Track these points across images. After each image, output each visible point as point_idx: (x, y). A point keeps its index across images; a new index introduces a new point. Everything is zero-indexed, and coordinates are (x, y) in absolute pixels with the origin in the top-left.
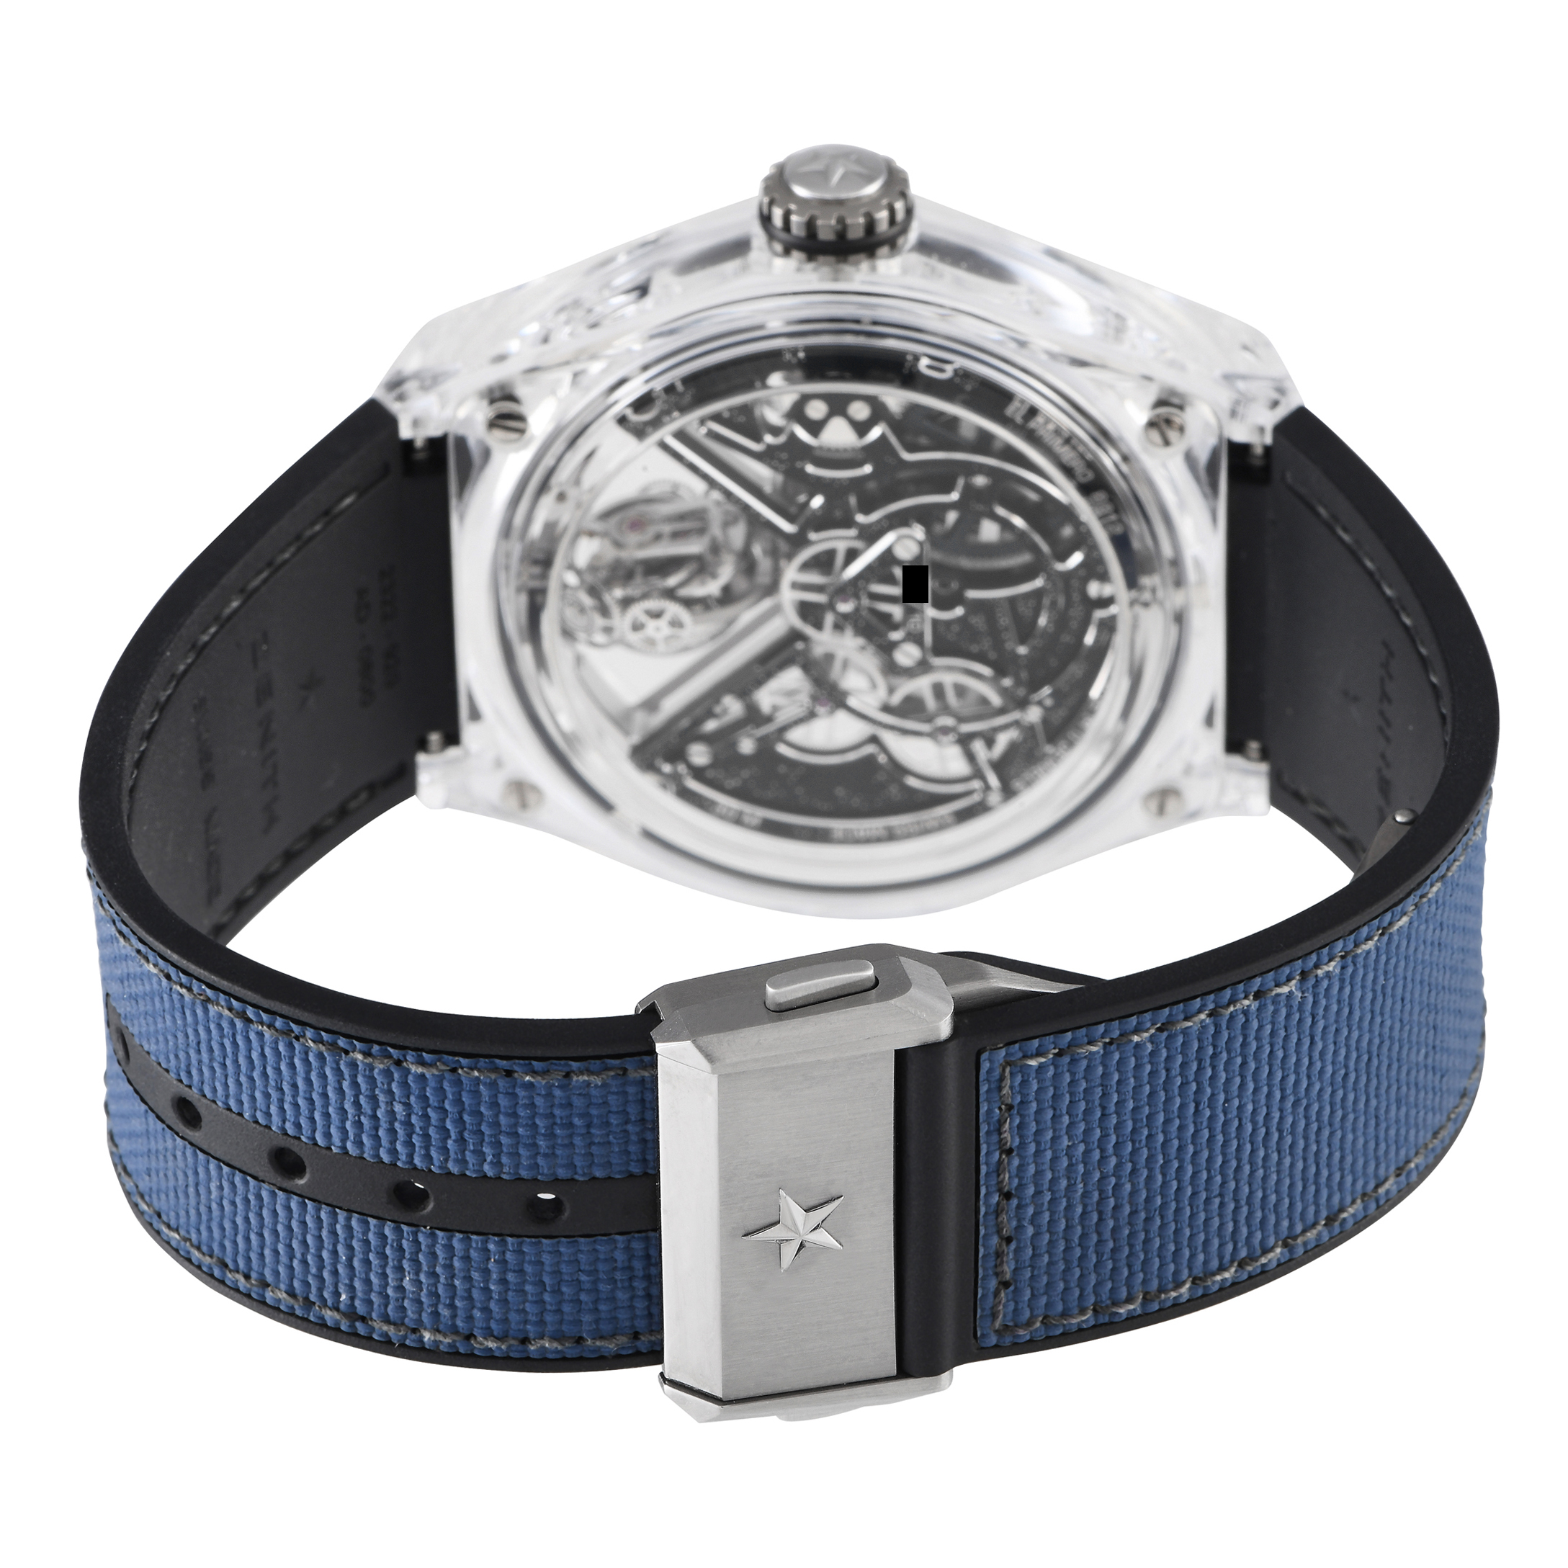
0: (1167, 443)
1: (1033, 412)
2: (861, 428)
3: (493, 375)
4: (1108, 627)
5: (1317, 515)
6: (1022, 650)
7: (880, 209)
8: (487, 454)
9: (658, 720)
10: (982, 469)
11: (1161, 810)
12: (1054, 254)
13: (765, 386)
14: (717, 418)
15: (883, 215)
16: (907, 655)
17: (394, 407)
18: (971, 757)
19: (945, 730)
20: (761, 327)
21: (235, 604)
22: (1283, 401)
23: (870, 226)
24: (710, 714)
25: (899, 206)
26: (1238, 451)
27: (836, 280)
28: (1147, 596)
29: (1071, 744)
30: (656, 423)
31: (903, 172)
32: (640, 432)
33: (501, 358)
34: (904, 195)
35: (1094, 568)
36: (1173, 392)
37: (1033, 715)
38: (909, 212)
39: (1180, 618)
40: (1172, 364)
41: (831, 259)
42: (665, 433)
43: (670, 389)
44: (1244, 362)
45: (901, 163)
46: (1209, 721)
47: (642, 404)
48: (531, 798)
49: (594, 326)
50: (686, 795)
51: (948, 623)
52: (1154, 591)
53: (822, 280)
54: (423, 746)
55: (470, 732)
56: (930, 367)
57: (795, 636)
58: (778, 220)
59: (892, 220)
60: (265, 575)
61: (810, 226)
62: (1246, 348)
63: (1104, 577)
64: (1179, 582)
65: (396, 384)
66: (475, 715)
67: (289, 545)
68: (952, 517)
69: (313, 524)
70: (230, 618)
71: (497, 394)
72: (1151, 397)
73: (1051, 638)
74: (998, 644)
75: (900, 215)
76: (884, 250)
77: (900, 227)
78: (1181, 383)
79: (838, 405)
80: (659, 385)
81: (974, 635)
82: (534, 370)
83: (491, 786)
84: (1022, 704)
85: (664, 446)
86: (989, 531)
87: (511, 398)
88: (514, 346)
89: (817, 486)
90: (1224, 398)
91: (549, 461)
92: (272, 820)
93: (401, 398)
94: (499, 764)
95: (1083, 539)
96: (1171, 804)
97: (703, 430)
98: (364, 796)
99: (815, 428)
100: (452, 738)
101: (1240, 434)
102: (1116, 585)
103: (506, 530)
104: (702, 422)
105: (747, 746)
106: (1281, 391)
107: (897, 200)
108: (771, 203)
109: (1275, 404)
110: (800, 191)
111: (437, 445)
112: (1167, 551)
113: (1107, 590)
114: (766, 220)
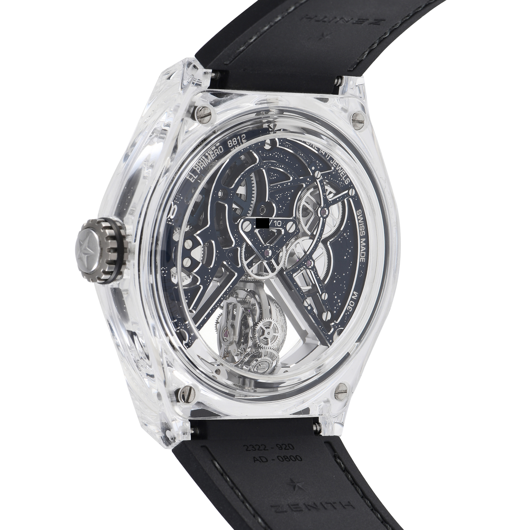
0: (210, 114)
1: (193, 171)
2: (196, 244)
3: (166, 399)
4: (283, 141)
5: (243, 50)
6: (291, 178)
7: (105, 232)
8: (199, 403)
9: (311, 332)
10: (215, 193)
11: (362, 122)
12: (126, 157)
13: (177, 285)
14: (189, 305)
15: (108, 232)
16: (290, 227)
17: (178, 442)
18: (335, 202)
19: (323, 212)
20: (152, 285)
21: (260, 520)
22: (194, 63)
23: (112, 238)
24: (311, 311)
25: (104, 224)
26: (214, 84)
27: (134, 253)
28: (271, 125)
29: (332, 159)
30: (190, 331)
31: (89, 221)
32: (193, 338)
33: (159, 395)
34: (99, 222)
35: (259, 147)
36: (188, 111)
37: (318, 174)
38: (106, 220)
39: (281, 111)
40: (176, 110)
41: (125, 254)
42: (194, 326)
43: (176, 325)
44: (176, 79)
45: (85, 222)
46: (325, 100)
47: (181, 337)
48: (342, 389)
49: (148, 357)
50: (344, 323)
51: (278, 209)
52: (269, 122)
53: (134, 259)
54: (318, 433)
55: (313, 414)
56: (173, 214)
57: (280, 275)
58: (107, 277)
59: (110, 228)
60: (247, 505)
61: (111, 263)
62: (169, 78)
63: (263, 143)
64: (267, 111)
65: (167, 441)
66: (307, 411)
67: (235, 492)
68: (234, 206)
69: (226, 481)
70: (265, 523)
71: (174, 398)
72: (190, 120)
73: (287, 166)
74: (288, 188)
75: (108, 224)
76: (122, 231)
77: (112, 225)
78: (184, 107)
79: (187, 253)
80: (173, 330)
81: (284, 198)
82: (165, 383)
83: (336, 405)
84: (314, 179)
85: (199, 328)
86: (241, 190)
87: (176, 392)
88: (154, 391)
89: (219, 263)
90: (192, 89)
91: (203, 377)
92: (349, 504)
93: (174, 439)
94: (328, 401)
95: (247, 151)
96: (359, 118)
97: (194, 311)
98: (339, 461)
99: (195, 263)
100: (315, 420)
101: (207, 83)
102: (267, 138)
103: (231, 396)
104: (191, 311)
105: (325, 296)
106: (189, 64)
107: (101, 225)
108: (99, 279)
109: (195, 67)
110: (95, 267)
111: (194, 424)
112: (253, 116)
113: (268, 141)
114: (106, 282)
